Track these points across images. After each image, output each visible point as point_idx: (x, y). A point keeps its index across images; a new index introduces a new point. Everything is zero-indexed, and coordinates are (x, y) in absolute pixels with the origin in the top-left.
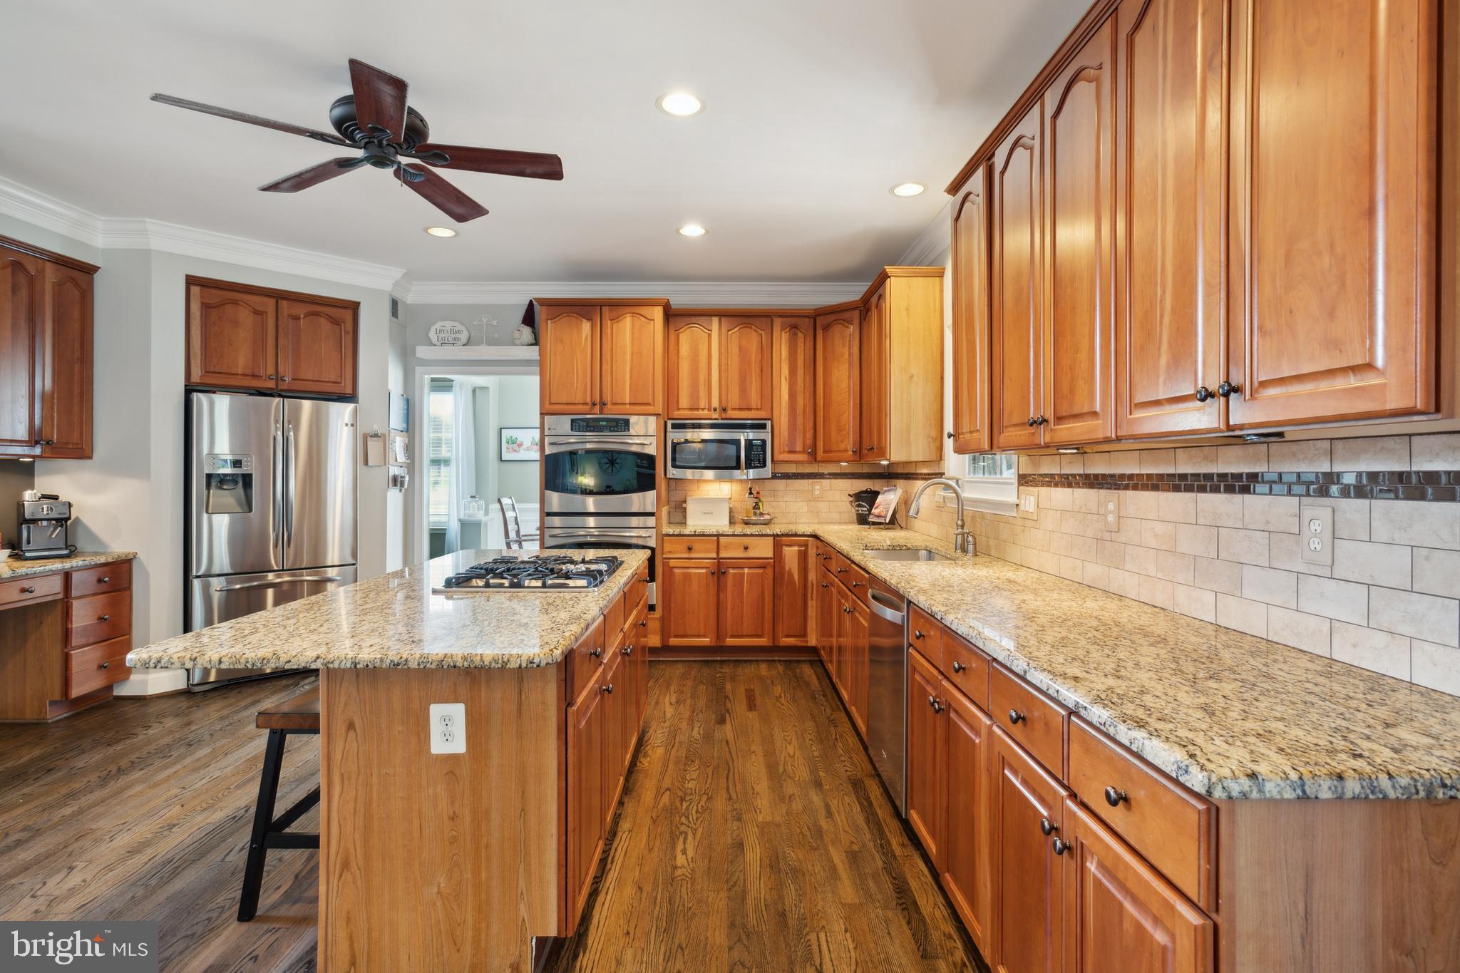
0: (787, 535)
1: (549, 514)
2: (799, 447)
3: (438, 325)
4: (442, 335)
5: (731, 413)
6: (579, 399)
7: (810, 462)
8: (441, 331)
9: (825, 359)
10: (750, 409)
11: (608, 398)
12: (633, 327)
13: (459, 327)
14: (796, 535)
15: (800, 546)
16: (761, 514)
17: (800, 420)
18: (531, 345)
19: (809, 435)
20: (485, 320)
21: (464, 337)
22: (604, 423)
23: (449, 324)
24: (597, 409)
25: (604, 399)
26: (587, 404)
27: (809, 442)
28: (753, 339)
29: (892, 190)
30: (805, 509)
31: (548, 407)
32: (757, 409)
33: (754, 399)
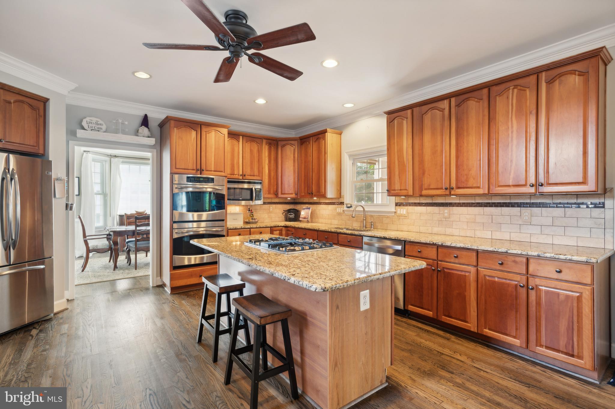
0: (275, 227)
1: (175, 222)
2: (272, 192)
3: (88, 119)
4: (90, 125)
5: (247, 177)
6: (190, 167)
7: (275, 198)
8: (90, 123)
9: (282, 158)
10: (254, 176)
11: (203, 167)
12: (215, 136)
13: (100, 122)
14: (278, 227)
15: (279, 231)
16: (255, 219)
17: (272, 181)
18: (149, 137)
19: (275, 187)
20: (120, 121)
21: (104, 127)
22: (202, 179)
23: (94, 120)
24: (199, 172)
25: (202, 168)
26: (194, 170)
27: (275, 190)
28: (255, 147)
29: (343, 105)
30: (267, 216)
31: (175, 170)
32: (257, 176)
33: (256, 172)
